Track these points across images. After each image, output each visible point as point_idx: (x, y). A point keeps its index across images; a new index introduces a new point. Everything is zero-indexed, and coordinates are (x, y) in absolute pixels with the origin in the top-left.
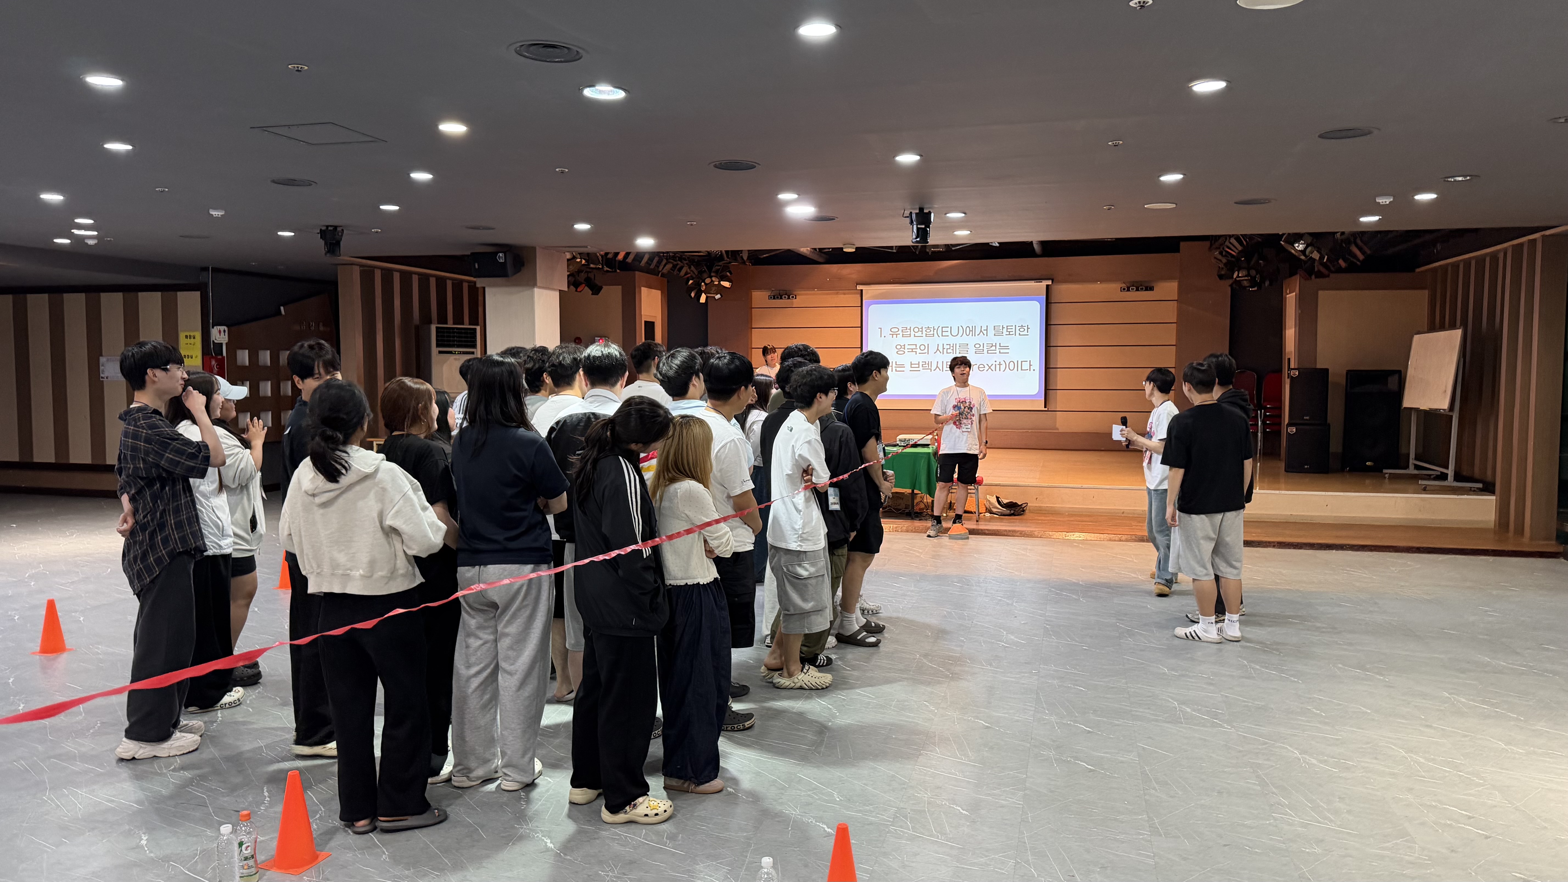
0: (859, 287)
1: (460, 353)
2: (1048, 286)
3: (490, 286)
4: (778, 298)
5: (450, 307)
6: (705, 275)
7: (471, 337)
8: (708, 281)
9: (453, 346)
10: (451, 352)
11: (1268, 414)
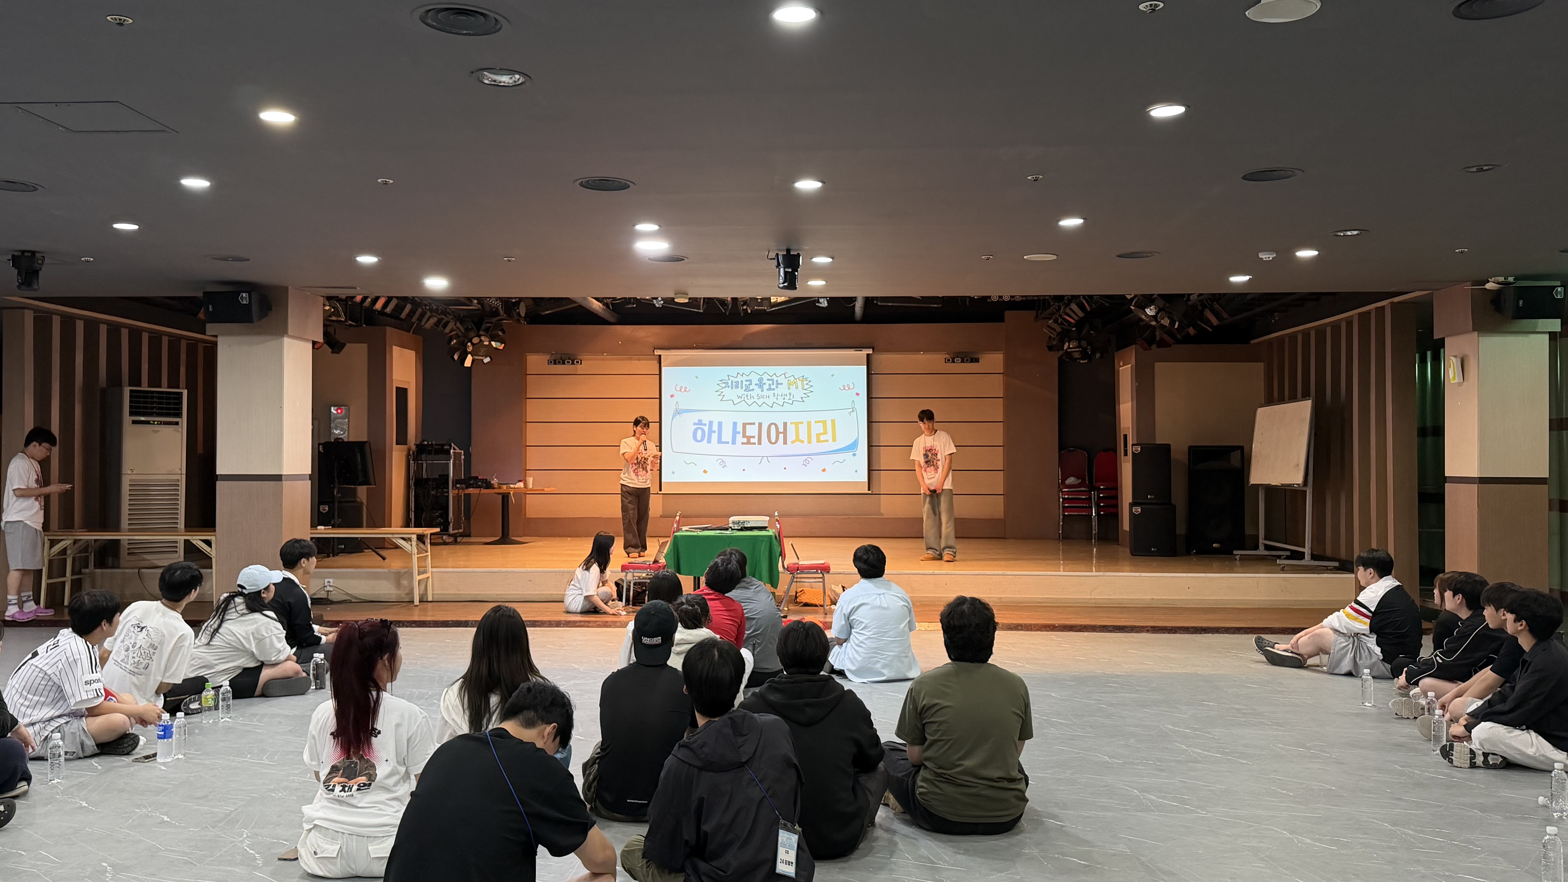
0: (657, 352)
1: (161, 424)
2: (868, 355)
3: (223, 334)
4: (559, 362)
5: (145, 367)
6: (472, 334)
7: (175, 404)
8: (476, 340)
9: (151, 414)
10: (148, 423)
11: (1101, 495)
